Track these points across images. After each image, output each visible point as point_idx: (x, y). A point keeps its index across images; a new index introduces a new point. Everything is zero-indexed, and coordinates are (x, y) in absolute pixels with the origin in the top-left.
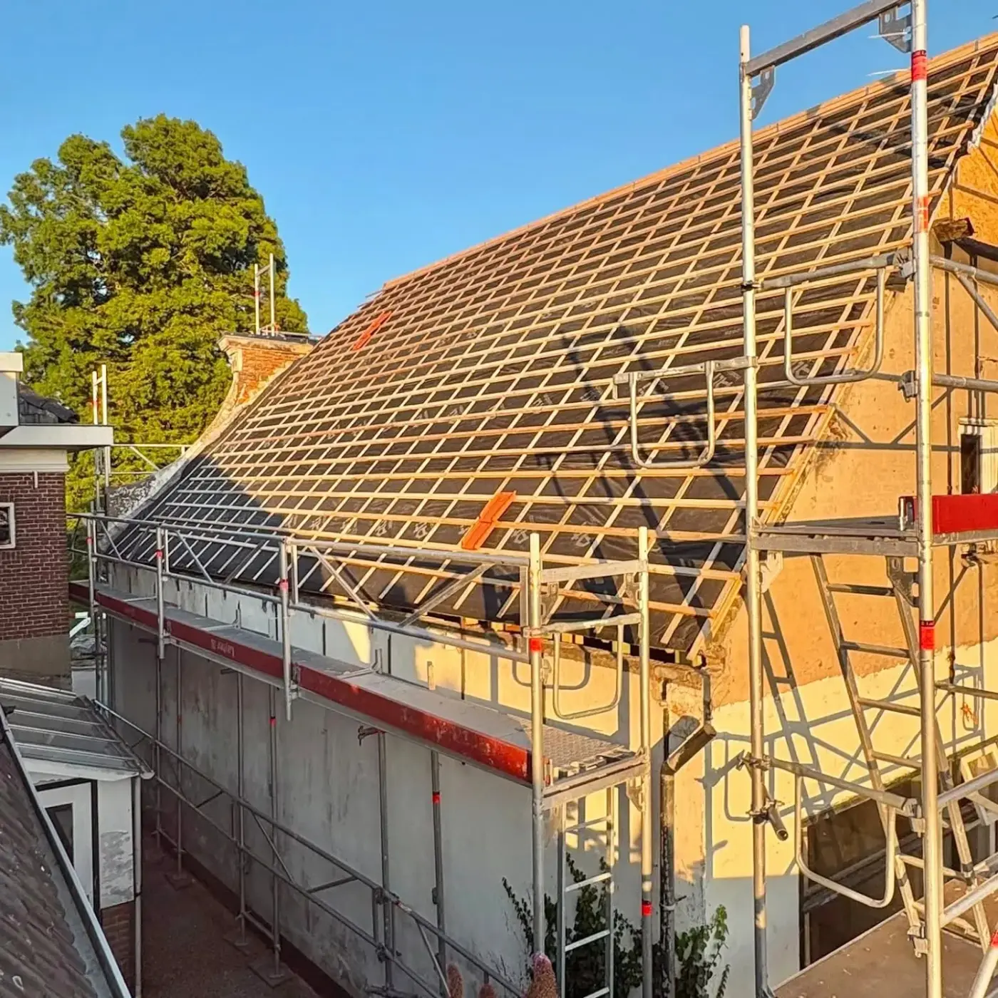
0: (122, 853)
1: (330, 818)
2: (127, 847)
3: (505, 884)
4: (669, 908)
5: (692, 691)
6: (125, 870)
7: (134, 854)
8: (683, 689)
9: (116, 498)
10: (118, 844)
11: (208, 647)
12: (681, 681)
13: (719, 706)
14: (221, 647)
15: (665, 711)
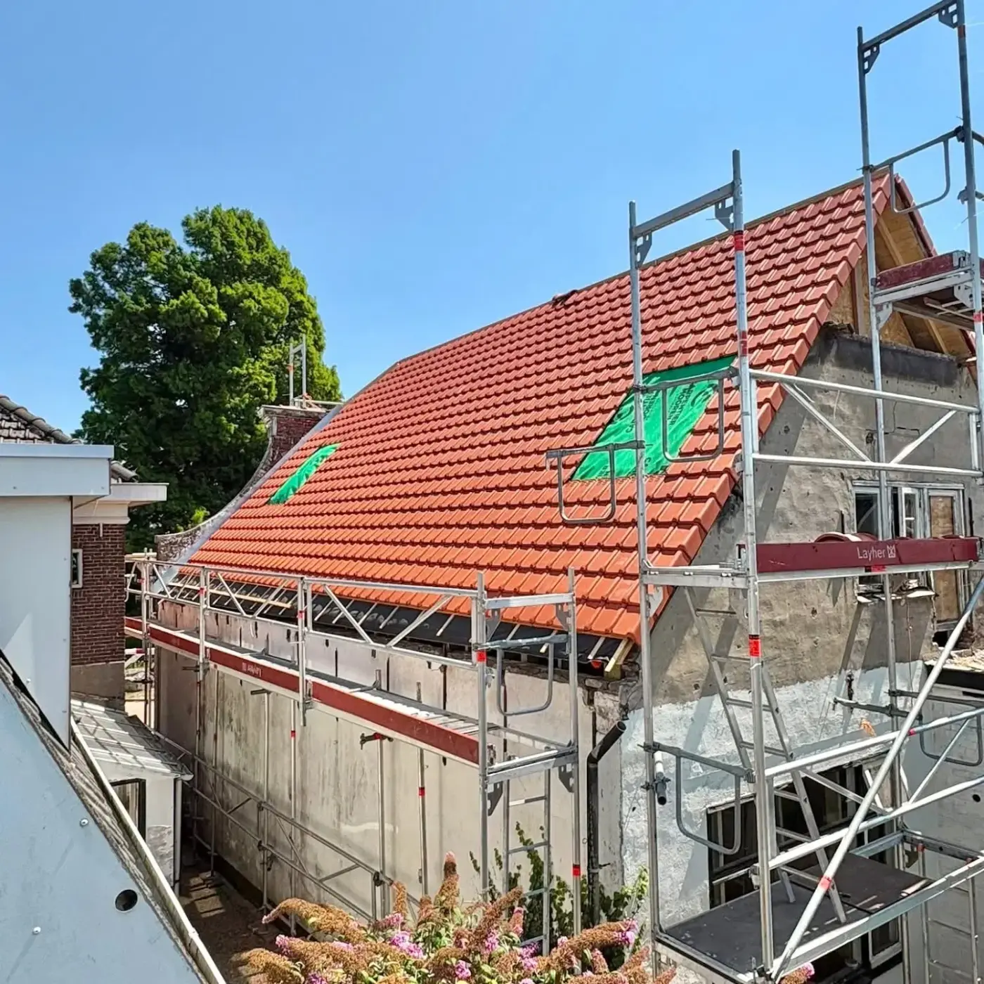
0: (165, 844)
1: (339, 818)
2: (169, 840)
3: (472, 858)
4: (595, 871)
5: (611, 697)
6: (166, 860)
7: (174, 846)
8: (606, 696)
9: (166, 545)
10: (162, 837)
11: (239, 669)
12: (605, 690)
13: (633, 709)
14: (251, 669)
15: (594, 714)
